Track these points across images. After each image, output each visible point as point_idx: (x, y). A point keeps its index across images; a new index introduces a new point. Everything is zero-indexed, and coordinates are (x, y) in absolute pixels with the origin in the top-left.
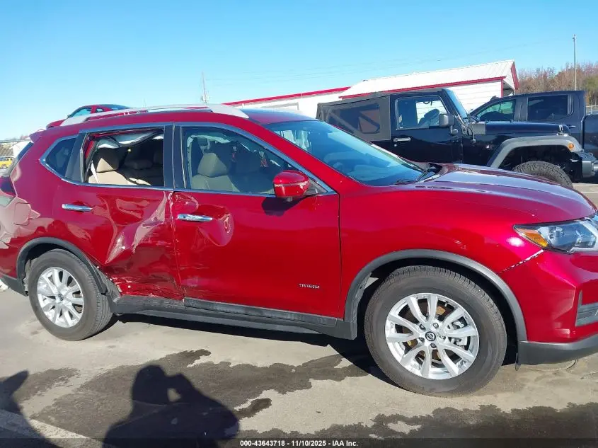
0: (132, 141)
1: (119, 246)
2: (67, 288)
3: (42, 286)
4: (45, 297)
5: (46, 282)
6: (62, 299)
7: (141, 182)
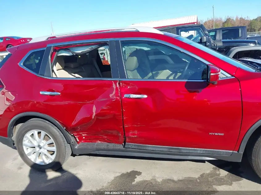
0: (82, 51)
1: (79, 117)
2: (44, 142)
3: (26, 142)
4: (27, 147)
5: (28, 138)
6: (41, 148)
7: (77, 75)
